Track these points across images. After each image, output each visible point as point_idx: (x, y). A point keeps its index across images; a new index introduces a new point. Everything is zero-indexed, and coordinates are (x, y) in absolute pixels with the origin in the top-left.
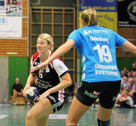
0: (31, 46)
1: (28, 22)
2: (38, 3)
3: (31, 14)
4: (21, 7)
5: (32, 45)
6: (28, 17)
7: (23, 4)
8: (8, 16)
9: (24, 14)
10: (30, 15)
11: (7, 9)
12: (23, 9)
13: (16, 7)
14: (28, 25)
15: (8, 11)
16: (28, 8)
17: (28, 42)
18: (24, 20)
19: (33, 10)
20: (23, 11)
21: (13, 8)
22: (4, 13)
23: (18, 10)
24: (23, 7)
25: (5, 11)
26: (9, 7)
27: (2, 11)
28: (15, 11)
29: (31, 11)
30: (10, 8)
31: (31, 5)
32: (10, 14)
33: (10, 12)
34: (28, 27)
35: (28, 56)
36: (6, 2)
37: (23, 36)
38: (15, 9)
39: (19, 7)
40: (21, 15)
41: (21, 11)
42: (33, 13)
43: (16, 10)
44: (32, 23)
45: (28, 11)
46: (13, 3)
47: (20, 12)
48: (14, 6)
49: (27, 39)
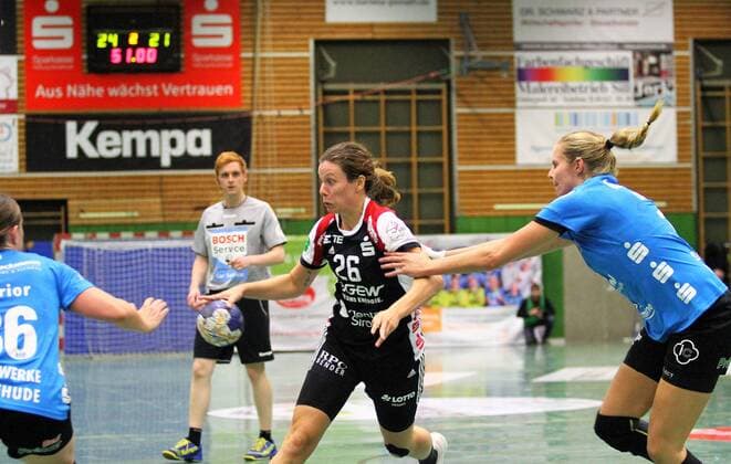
0: (703, 185)
1: (691, 122)
2: (718, 72)
3: (699, 100)
4: (673, 82)
5: (705, 181)
6: (690, 109)
7: (678, 76)
8: (640, 106)
9: (681, 101)
10: (696, 105)
11: (636, 89)
12: (678, 89)
13: (659, 84)
14: (692, 129)
15: (640, 94)
16: (691, 84)
17: (693, 173)
18: (681, 116)
19: (704, 89)
20: (678, 94)
21: (653, 85)
22: (628, 99)
23: (665, 92)
24: (678, 82)
25: (631, 94)
26: (640, 84)
27: (624, 95)
28: (656, 92)
29: (699, 94)
30: (644, 87)
31: (698, 78)
32: (642, 102)
33: (644, 96)
34: (692, 135)
35: (694, 209)
36: (632, 73)
37: (681, 157)
38: (656, 88)
39: (667, 83)
40: (673, 103)
41: (673, 93)
42: (704, 99)
43: (660, 91)
44: (701, 123)
45: (692, 92)
46: (651, 74)
47: (670, 98)
48: (654, 80)
49: (690, 165)
